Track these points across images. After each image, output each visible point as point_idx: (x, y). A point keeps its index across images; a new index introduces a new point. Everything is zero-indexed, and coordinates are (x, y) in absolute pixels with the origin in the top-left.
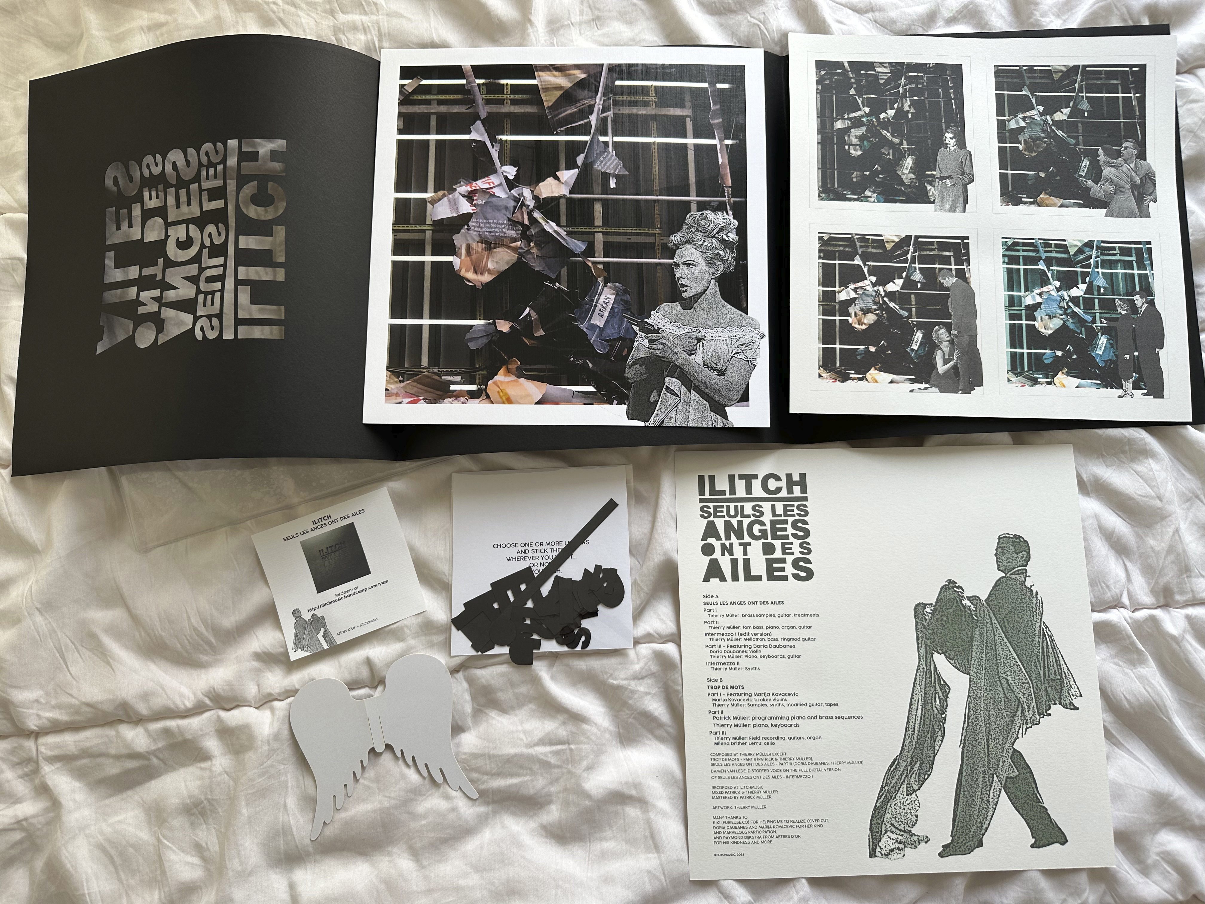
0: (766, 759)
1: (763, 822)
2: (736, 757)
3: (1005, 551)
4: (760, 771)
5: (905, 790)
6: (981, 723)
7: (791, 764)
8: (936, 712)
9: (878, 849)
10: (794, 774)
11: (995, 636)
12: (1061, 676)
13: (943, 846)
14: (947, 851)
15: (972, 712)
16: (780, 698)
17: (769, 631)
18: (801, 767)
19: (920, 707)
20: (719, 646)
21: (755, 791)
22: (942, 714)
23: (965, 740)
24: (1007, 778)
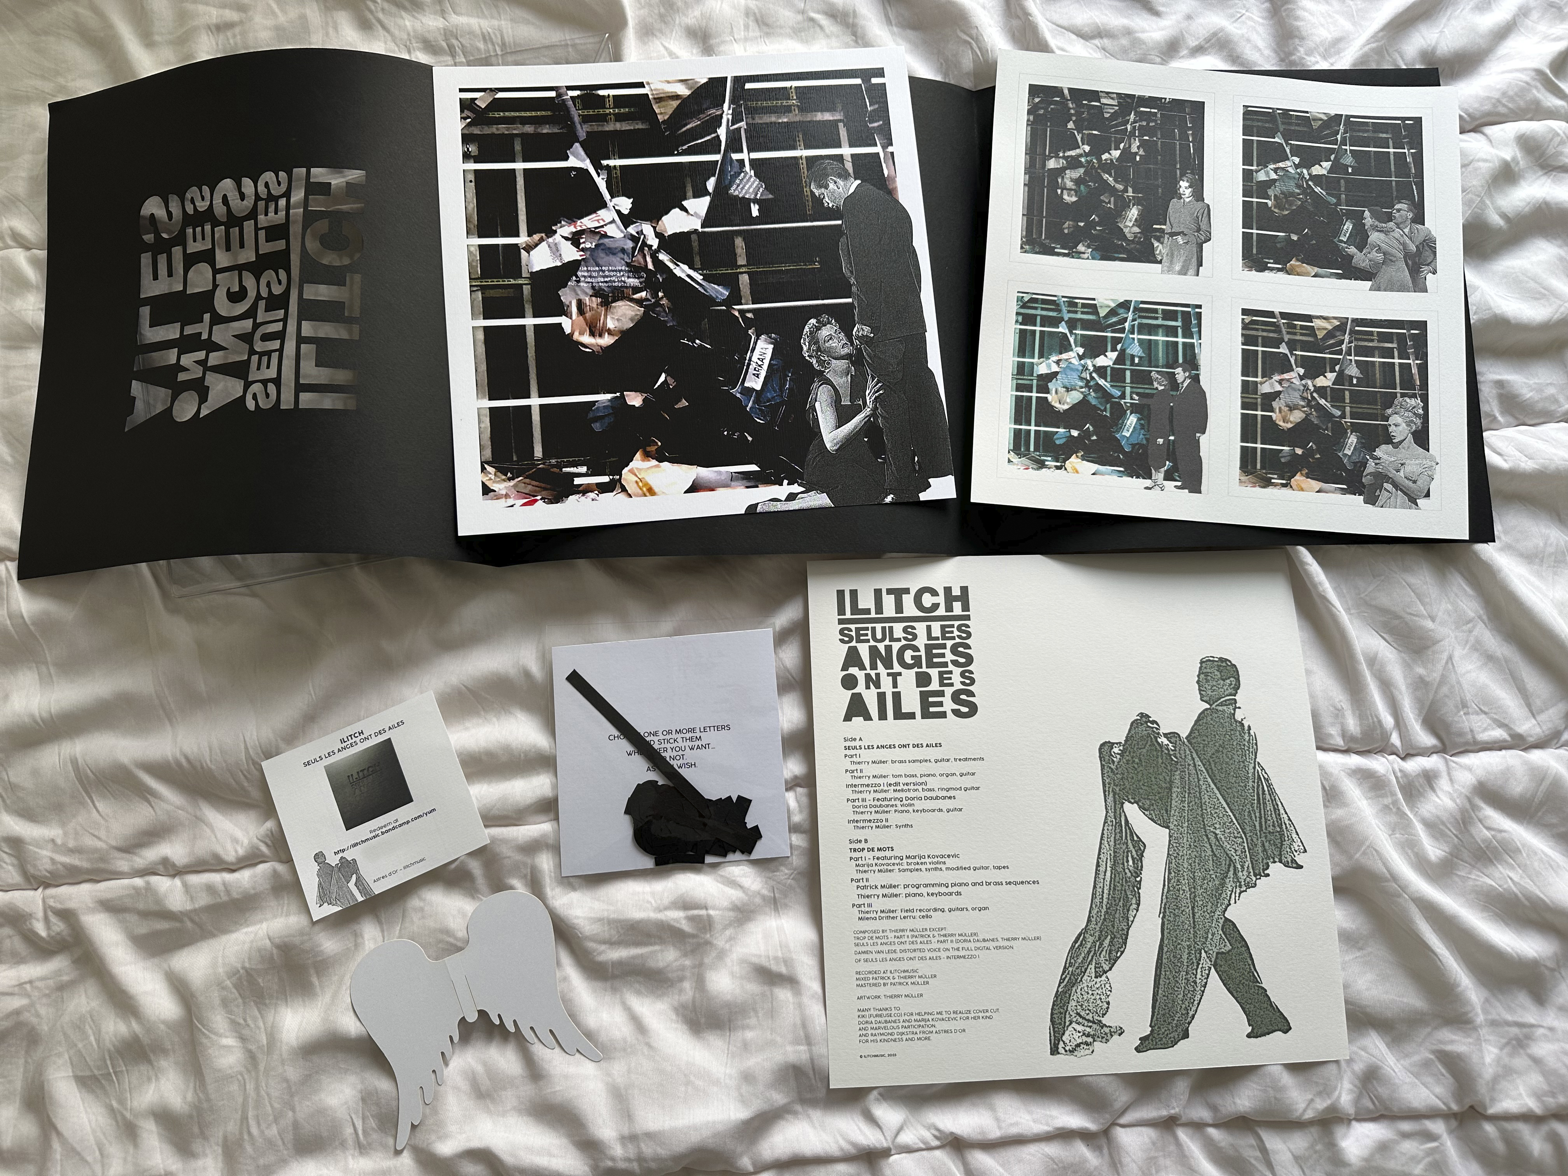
0: (922, 936)
1: (919, 1014)
2: (885, 934)
3: (1209, 678)
4: (915, 950)
5: (1093, 970)
6: (1184, 888)
7: (952, 941)
8: (1129, 874)
9: (1061, 1045)
10: (956, 953)
11: (1199, 780)
12: (1281, 828)
13: (1140, 1039)
14: (1145, 1045)
15: (1173, 874)
16: (938, 861)
17: (923, 779)
18: (966, 945)
19: (1109, 869)
20: (864, 800)
21: (908, 975)
22: (1136, 877)
23: (1165, 908)
24: (1217, 953)
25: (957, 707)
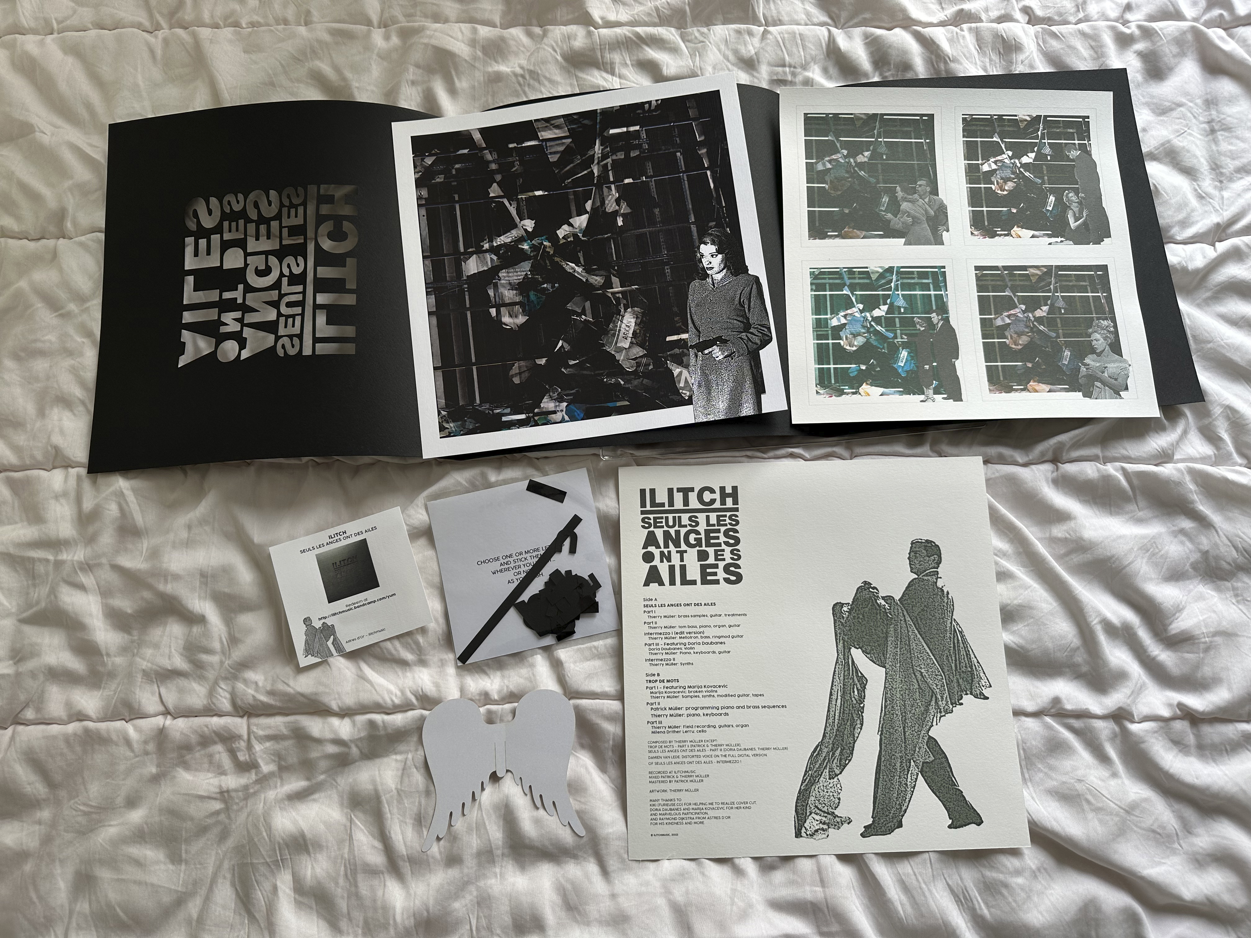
25: (728, 576)
